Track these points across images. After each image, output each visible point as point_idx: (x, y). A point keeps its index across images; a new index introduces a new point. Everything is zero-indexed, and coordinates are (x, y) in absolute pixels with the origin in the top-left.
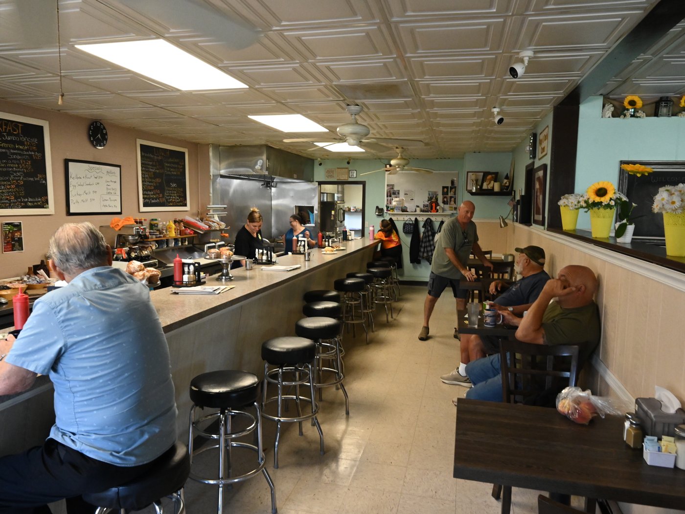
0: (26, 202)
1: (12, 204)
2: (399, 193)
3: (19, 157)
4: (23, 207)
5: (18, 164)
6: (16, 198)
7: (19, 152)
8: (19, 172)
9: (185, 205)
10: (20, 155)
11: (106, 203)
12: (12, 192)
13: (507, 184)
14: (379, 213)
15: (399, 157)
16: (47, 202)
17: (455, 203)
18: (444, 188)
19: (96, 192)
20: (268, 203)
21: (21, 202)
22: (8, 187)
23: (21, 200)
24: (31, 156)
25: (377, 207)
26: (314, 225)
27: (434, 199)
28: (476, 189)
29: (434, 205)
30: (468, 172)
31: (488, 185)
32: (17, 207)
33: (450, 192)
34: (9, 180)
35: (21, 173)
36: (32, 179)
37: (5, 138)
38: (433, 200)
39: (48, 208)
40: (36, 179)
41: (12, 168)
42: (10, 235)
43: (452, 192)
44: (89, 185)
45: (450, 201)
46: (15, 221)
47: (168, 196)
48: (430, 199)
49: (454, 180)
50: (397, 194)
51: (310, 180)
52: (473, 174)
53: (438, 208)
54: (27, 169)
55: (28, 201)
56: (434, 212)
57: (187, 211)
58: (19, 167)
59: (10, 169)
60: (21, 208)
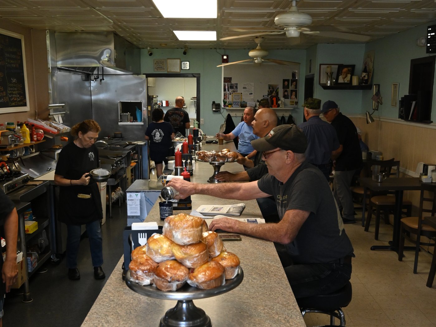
2: (237, 87)
9: (25, 105)
13: (366, 78)
14: (216, 109)
15: (258, 48)
17: (296, 97)
18: (284, 81)
20: (87, 98)
25: (214, 103)
26: (142, 123)
27: (274, 92)
28: (331, 83)
29: (274, 99)
30: (320, 65)
31: (344, 78)
33: (291, 85)
38: (273, 95)
43: (293, 86)
45: (291, 95)
47: (10, 94)
48: (270, 93)
49: (295, 73)
50: (234, 87)
51: (137, 73)
52: (328, 67)
53: (279, 102)
56: (275, 106)
57: (26, 112)
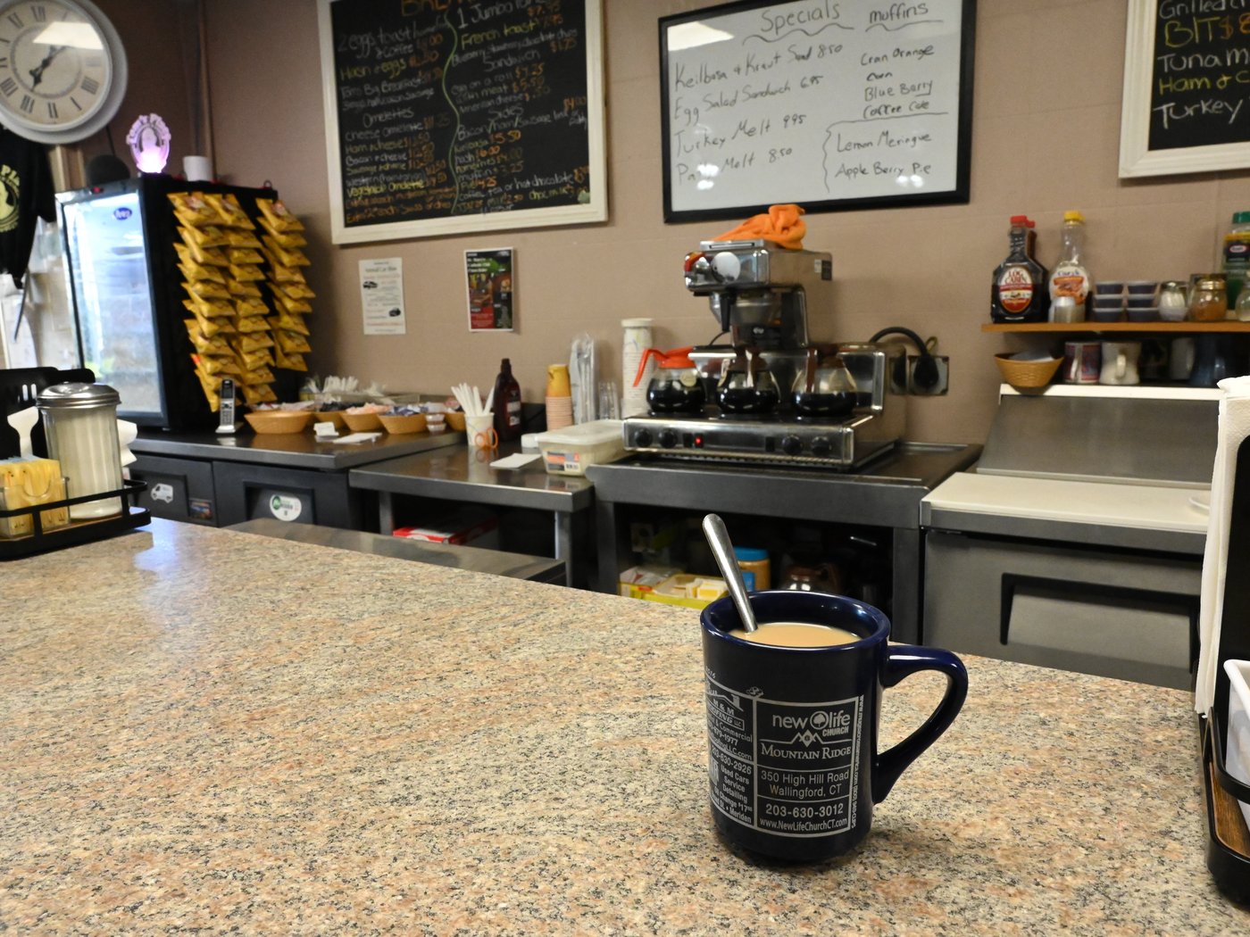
0: (525, 192)
1: (490, 201)
3: (511, 61)
4: (519, 206)
5: (509, 83)
6: (501, 182)
7: (512, 45)
8: (511, 104)
10: (514, 53)
11: (854, 159)
12: (491, 167)
16: (586, 184)
19: (798, 119)
21: (514, 192)
22: (483, 154)
23: (514, 186)
24: (544, 46)
32: (504, 208)
34: (485, 136)
35: (515, 108)
36: (545, 119)
37: (476, 17)
39: (588, 201)
40: (557, 116)
41: (494, 97)
42: (490, 285)
44: (767, 93)
46: (500, 246)
54: (531, 91)
55: (532, 188)
58: (510, 92)
59: (489, 104)
60: (513, 209)
